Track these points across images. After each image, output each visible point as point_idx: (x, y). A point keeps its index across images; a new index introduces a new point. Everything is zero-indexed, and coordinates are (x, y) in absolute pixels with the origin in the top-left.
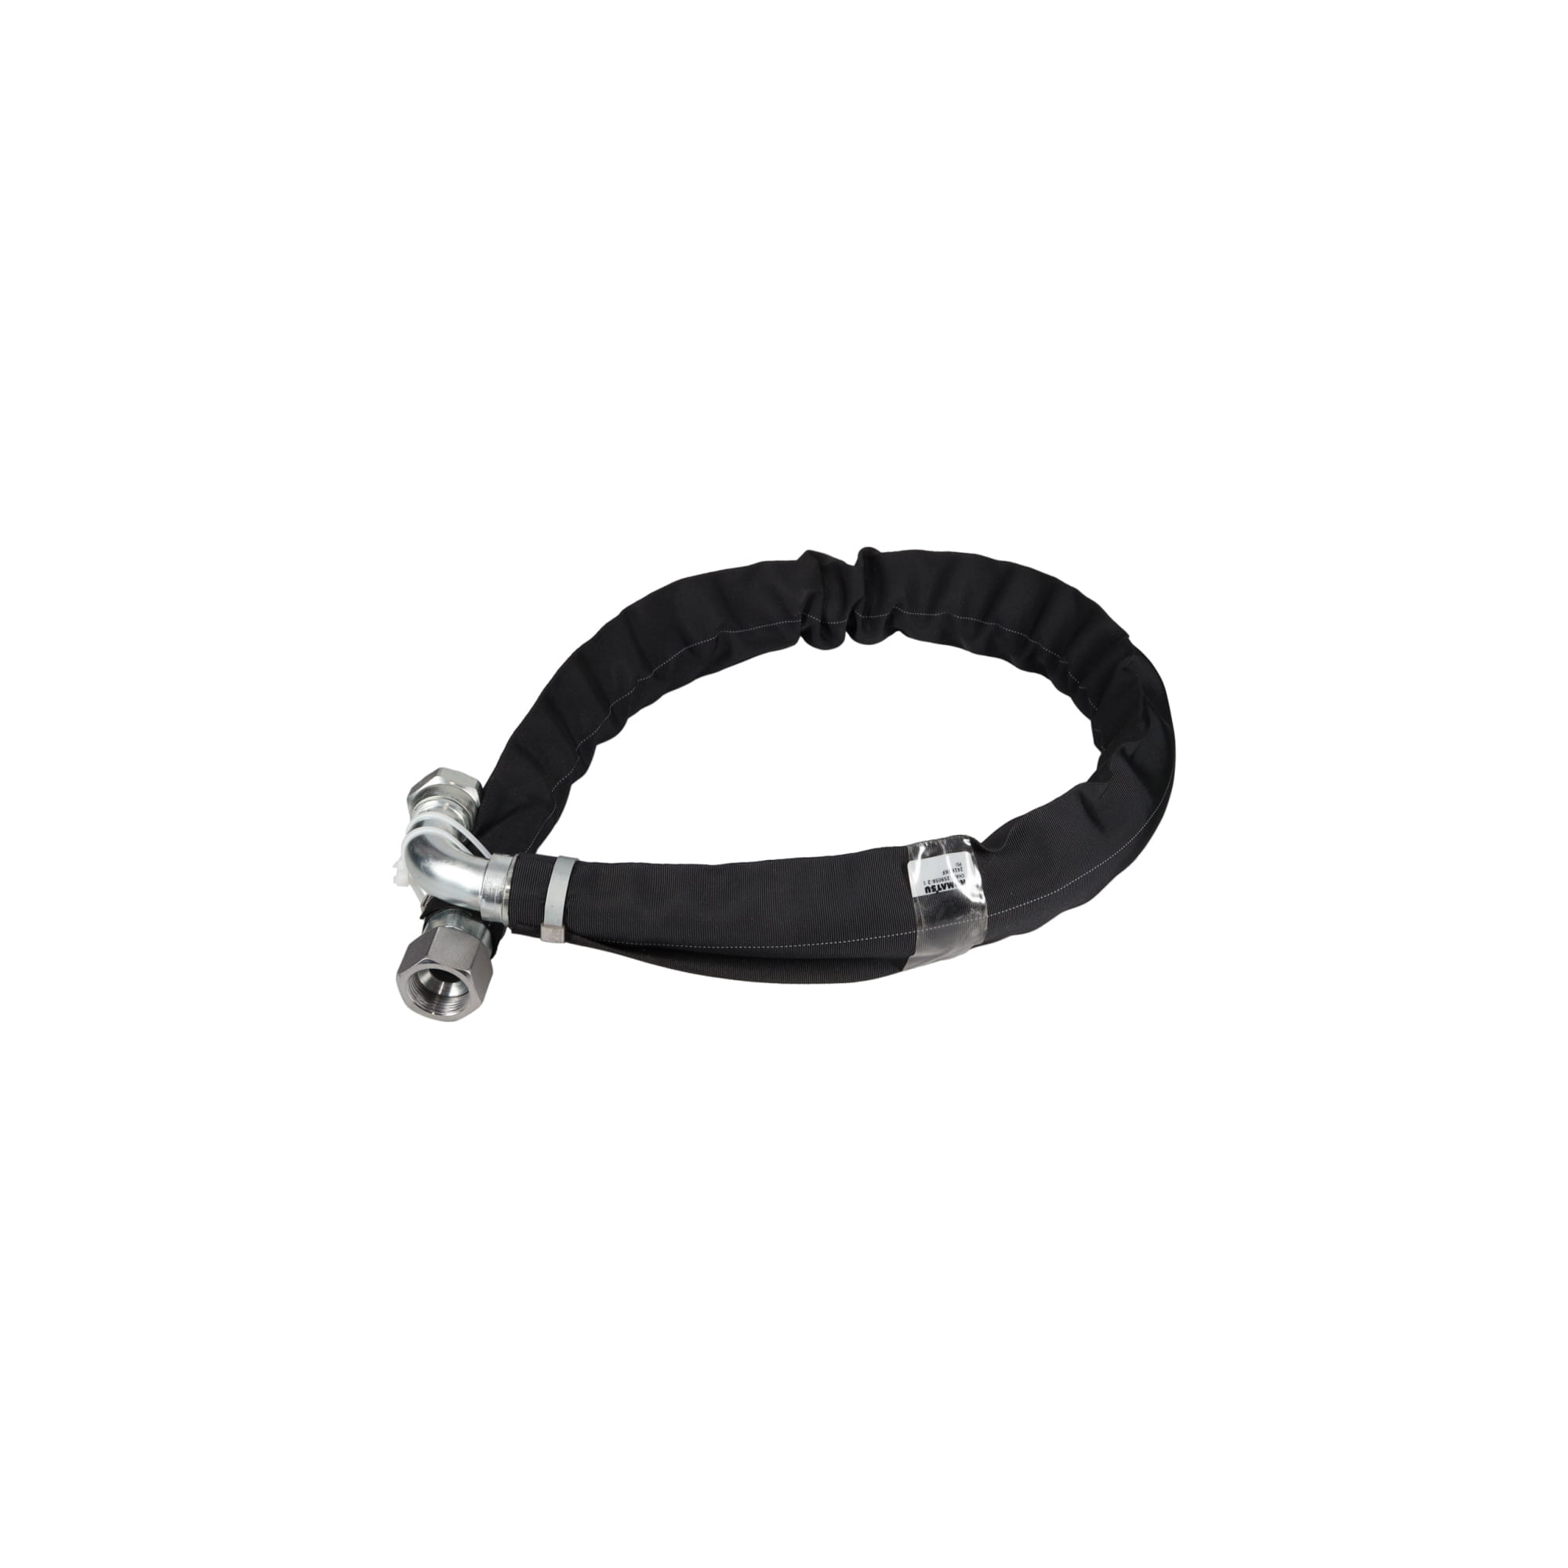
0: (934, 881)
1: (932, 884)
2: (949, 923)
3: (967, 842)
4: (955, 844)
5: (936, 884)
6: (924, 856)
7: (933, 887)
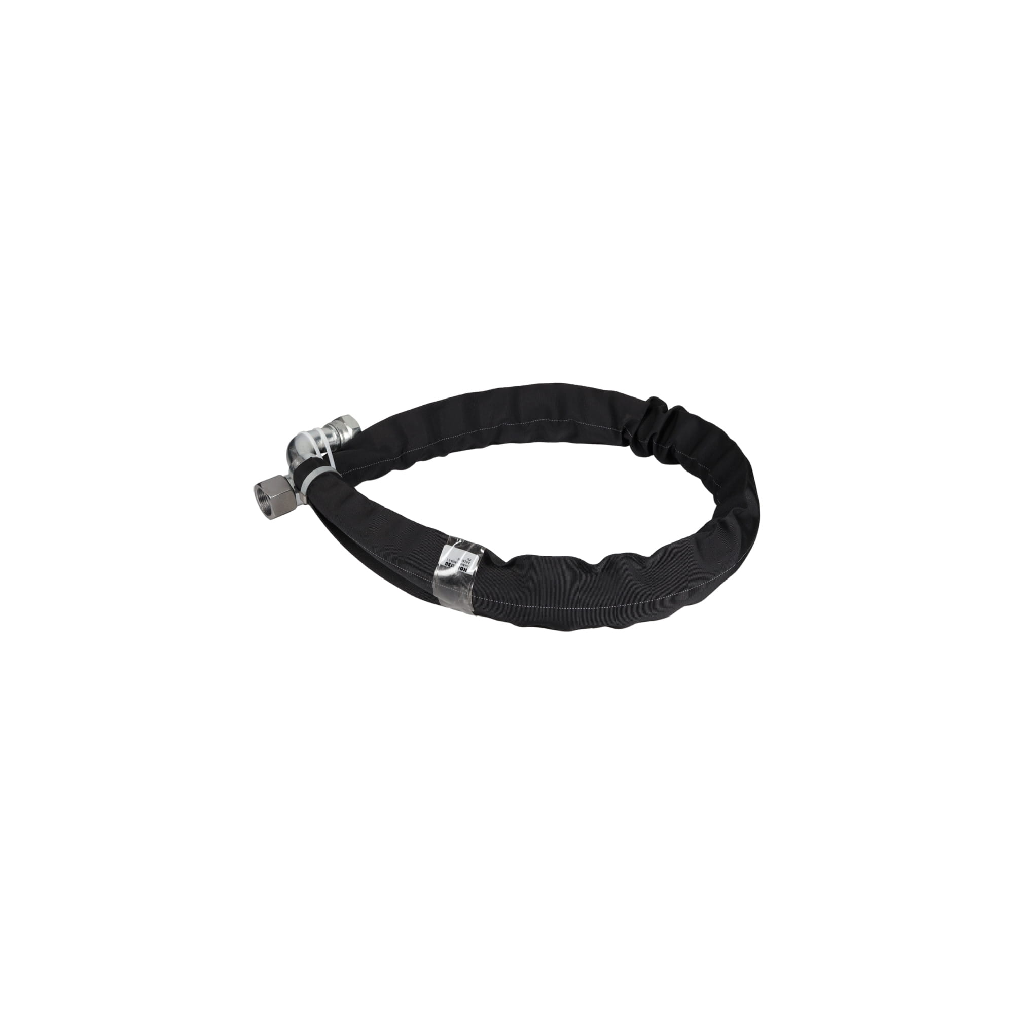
0: (452, 561)
1: (450, 562)
2: (448, 586)
3: (482, 551)
4: (476, 549)
5: (451, 563)
6: (456, 546)
7: (450, 564)
